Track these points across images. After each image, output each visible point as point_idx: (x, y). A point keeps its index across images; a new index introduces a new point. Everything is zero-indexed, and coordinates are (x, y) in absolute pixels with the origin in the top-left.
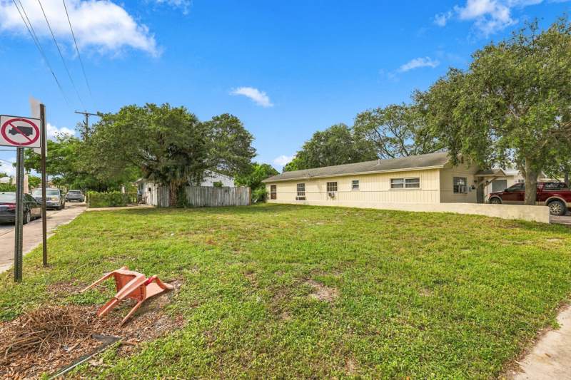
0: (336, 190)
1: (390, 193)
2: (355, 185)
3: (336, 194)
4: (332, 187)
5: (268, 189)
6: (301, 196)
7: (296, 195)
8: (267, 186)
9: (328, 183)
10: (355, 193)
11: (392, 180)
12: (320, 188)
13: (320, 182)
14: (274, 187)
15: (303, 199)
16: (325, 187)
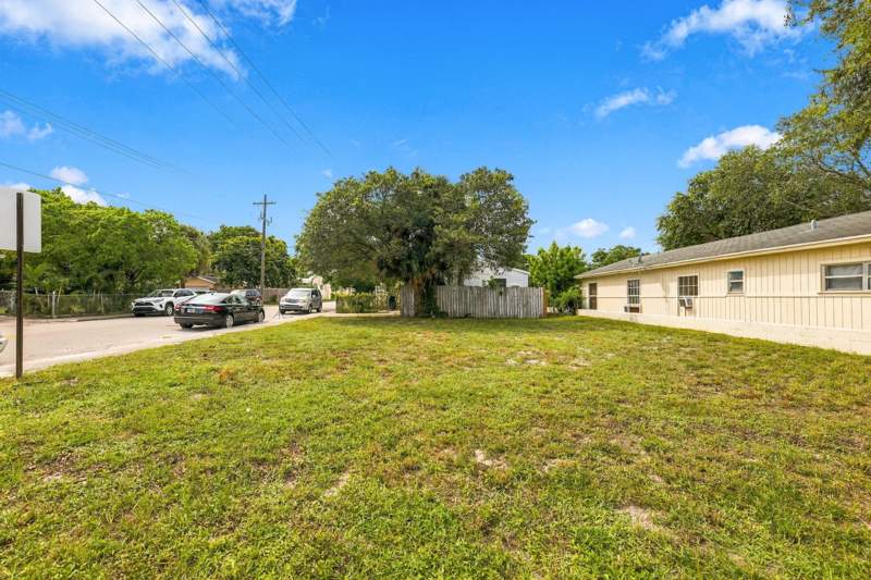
0: (696, 294)
1: (821, 300)
2: (736, 284)
3: (696, 302)
4: (689, 287)
5: (586, 290)
6: (633, 305)
7: (625, 302)
8: (583, 284)
9: (681, 279)
10: (735, 300)
11: (829, 269)
12: (666, 289)
13: (667, 276)
14: (593, 287)
15: (636, 310)
16: (674, 287)
